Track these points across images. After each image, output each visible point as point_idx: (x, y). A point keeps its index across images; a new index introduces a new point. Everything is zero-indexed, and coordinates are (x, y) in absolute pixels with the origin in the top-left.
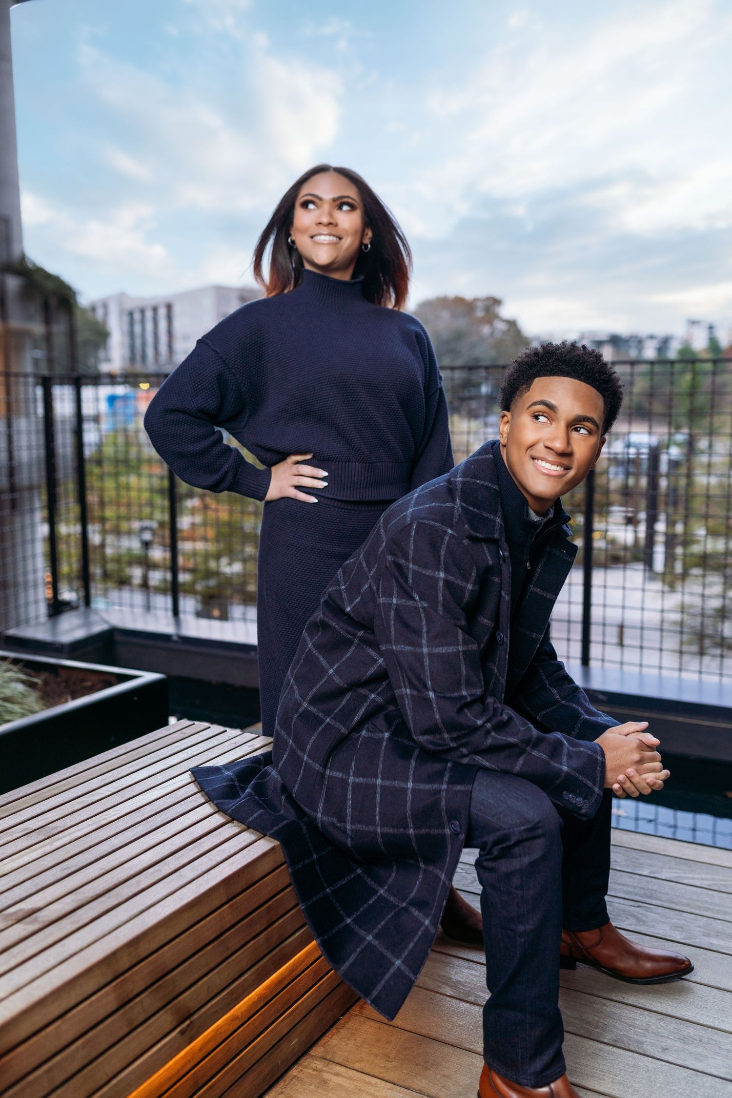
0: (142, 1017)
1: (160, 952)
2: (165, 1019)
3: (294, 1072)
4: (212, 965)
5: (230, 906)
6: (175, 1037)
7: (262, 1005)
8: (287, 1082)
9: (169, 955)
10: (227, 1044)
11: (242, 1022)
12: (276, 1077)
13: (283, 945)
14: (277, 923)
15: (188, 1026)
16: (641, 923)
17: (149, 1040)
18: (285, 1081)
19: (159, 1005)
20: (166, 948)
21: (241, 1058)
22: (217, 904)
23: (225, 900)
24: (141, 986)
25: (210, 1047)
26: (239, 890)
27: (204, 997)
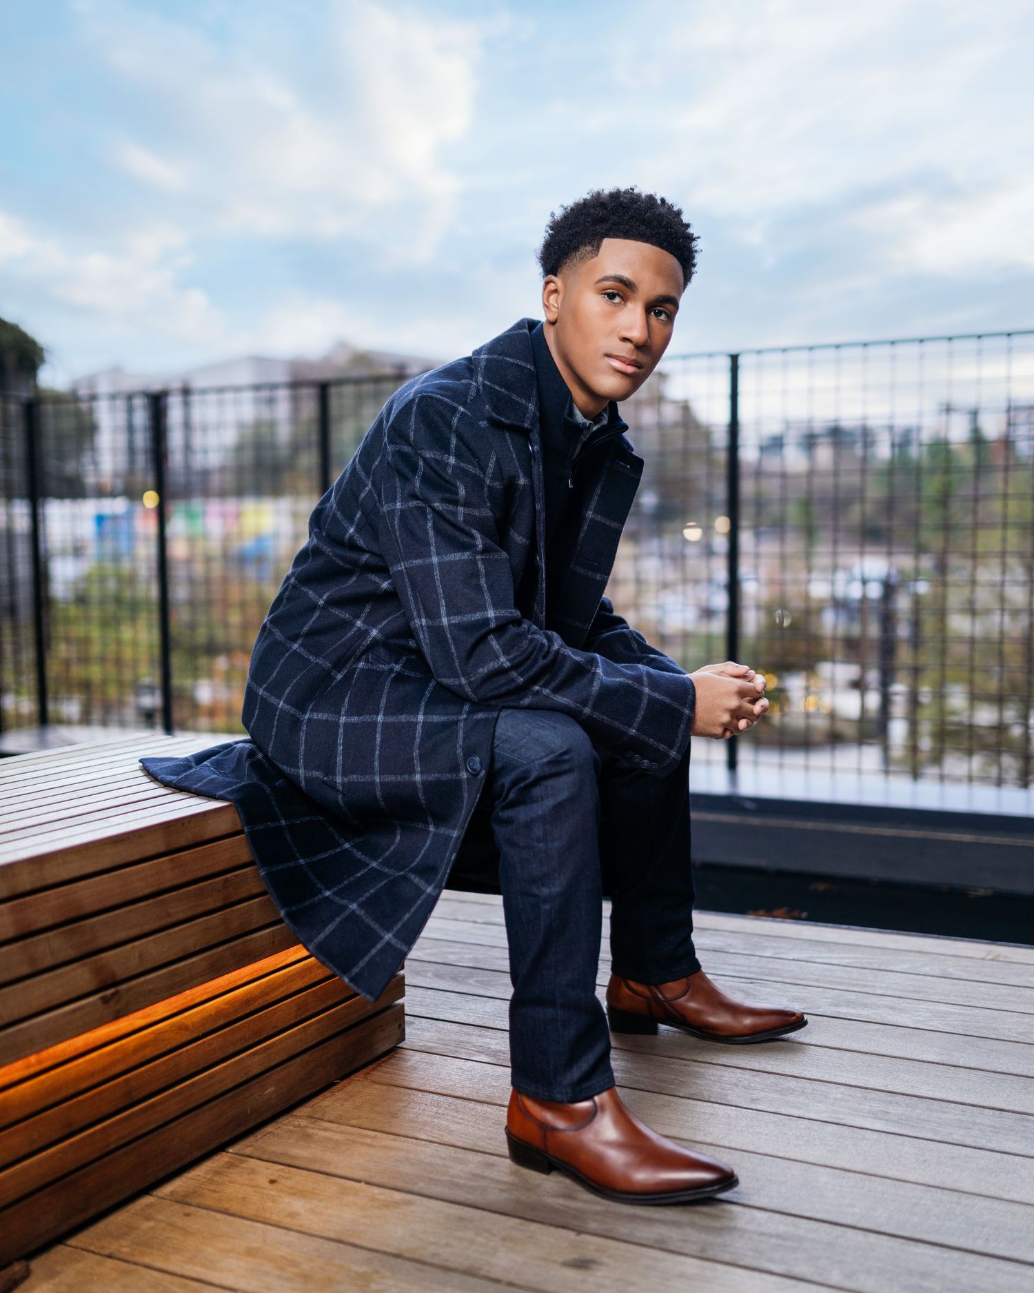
0: (49, 962)
1: (74, 886)
2: (80, 976)
3: (269, 1128)
4: (147, 928)
5: (172, 861)
6: (94, 1003)
7: (221, 1022)
8: (259, 1137)
9: (89, 894)
10: (173, 1058)
11: (194, 1035)
12: (243, 1129)
13: (248, 938)
14: (239, 906)
15: (113, 995)
16: (751, 997)
17: (58, 994)
18: (256, 1137)
19: (72, 953)
20: (81, 884)
21: (192, 1084)
22: (151, 850)
23: (162, 849)
24: (47, 920)
25: (149, 1053)
26: (183, 843)
27: (134, 966)
